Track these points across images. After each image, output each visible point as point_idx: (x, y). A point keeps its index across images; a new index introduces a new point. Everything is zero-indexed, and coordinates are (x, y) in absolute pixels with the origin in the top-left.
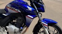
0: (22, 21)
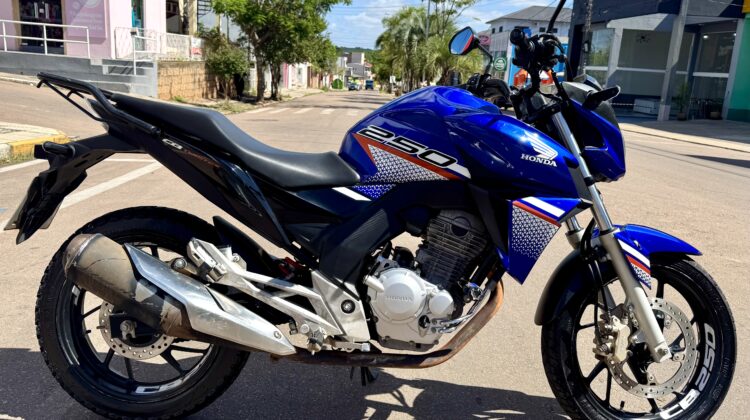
0: (470, 236)
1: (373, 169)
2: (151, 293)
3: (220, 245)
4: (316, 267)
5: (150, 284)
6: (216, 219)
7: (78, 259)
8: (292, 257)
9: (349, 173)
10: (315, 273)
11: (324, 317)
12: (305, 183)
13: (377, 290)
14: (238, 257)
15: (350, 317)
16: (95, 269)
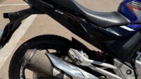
1: (136, 18)
2: (58, 72)
3: (79, 50)
4: (116, 57)
5: (58, 69)
6: (73, 38)
7: (29, 61)
8: (100, 51)
9: (125, 20)
10: (115, 60)
11: (120, 76)
12: (109, 25)
13: (139, 65)
14: (85, 54)
15: (130, 76)
16: (36, 65)
